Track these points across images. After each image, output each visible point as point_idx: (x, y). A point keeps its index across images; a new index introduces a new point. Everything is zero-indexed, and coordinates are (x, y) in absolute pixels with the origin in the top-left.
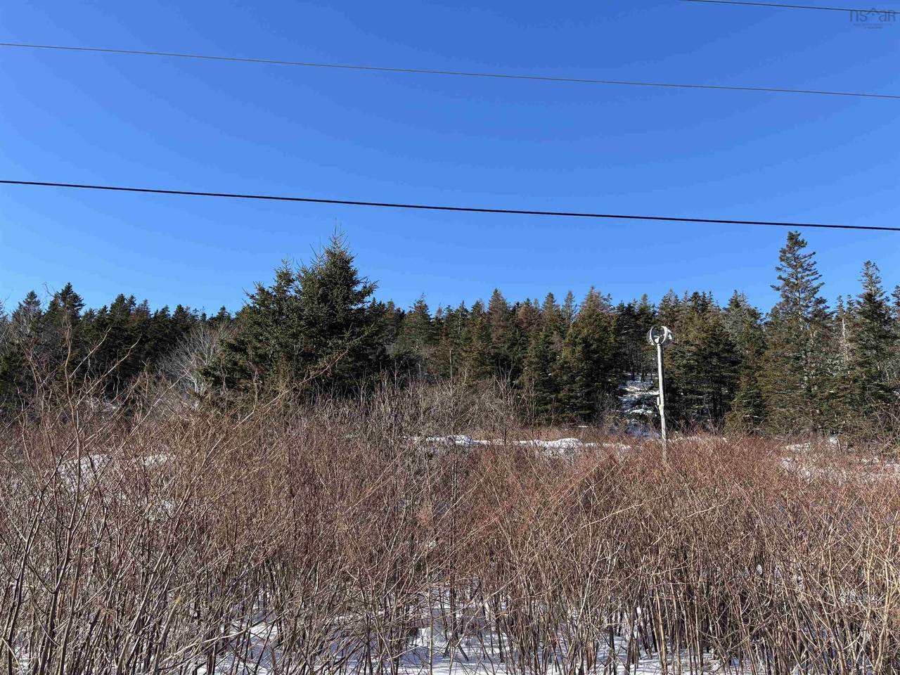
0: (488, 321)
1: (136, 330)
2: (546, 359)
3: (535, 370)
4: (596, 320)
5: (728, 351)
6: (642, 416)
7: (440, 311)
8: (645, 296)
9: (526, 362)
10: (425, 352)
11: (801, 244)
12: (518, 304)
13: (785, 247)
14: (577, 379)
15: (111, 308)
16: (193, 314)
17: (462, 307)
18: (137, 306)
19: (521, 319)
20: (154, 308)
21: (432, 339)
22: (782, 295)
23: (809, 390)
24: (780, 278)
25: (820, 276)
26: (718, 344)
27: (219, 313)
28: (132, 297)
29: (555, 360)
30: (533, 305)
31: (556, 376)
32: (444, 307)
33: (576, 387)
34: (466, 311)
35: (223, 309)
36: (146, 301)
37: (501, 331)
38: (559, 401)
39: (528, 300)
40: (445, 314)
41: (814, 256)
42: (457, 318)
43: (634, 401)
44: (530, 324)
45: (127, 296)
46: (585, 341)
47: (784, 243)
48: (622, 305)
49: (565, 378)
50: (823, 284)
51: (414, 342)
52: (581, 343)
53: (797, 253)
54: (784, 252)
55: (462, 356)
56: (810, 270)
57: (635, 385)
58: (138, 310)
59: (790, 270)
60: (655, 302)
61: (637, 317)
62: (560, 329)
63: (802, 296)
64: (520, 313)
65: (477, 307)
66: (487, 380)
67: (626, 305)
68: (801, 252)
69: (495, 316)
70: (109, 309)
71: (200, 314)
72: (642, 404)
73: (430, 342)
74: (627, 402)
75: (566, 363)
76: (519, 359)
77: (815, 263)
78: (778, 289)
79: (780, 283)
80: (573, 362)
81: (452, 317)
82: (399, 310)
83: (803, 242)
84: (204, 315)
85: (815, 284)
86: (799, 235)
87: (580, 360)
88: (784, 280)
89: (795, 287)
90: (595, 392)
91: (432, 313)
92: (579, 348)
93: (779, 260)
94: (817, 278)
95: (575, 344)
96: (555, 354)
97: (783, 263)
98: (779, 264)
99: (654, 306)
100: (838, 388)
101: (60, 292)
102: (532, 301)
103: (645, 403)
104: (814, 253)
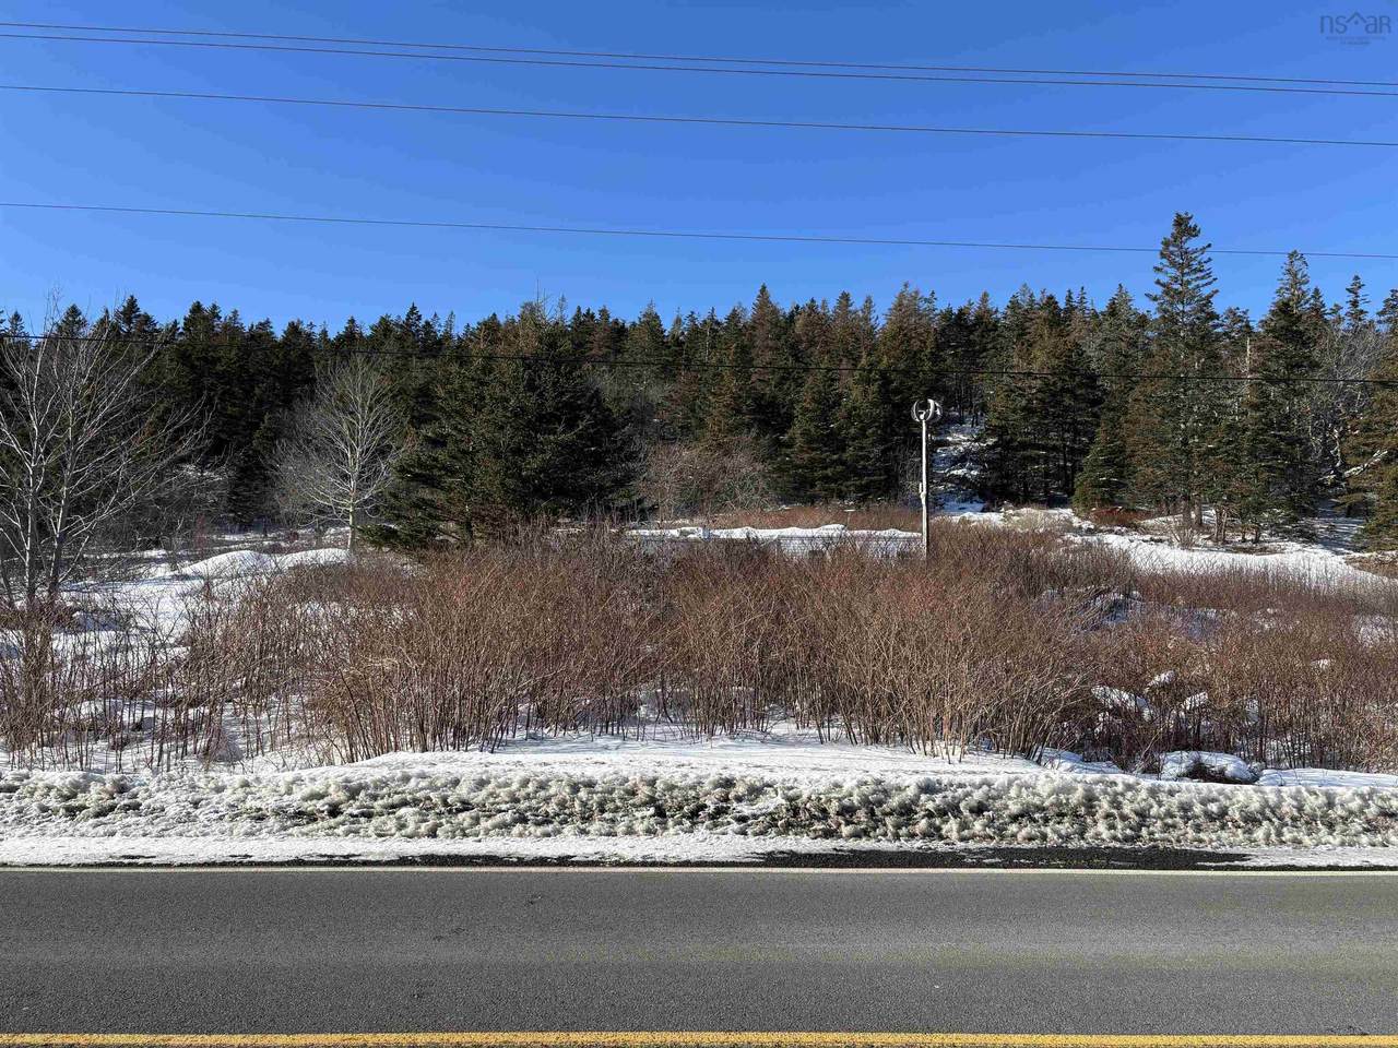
0: (751, 340)
1: (235, 363)
2: (827, 404)
3: (812, 420)
4: (903, 342)
5: (1087, 386)
6: (963, 479)
7: (678, 321)
8: (985, 295)
9: (798, 407)
10: (656, 393)
11: (1193, 232)
12: (797, 308)
13: (1169, 237)
14: (870, 431)
15: (185, 324)
16: (307, 330)
17: (712, 318)
18: (222, 319)
19: (799, 336)
20: (248, 321)
21: (667, 372)
22: (1158, 309)
23: (1185, 443)
24: (1158, 282)
25: (1215, 279)
26: (1072, 376)
27: (347, 328)
28: (215, 307)
29: (840, 405)
30: (819, 309)
31: (840, 428)
32: (685, 314)
33: (866, 442)
34: (718, 323)
35: (352, 321)
36: (235, 312)
37: (768, 356)
38: (843, 463)
39: (813, 301)
40: (686, 324)
41: (1209, 249)
42: (706, 333)
43: (956, 457)
44: (812, 343)
45: (207, 306)
46: (883, 374)
47: (1169, 230)
48: (949, 311)
49: (852, 431)
50: (1217, 291)
51: (639, 376)
52: (876, 380)
53: (1186, 246)
54: (1166, 244)
55: (709, 401)
56: (1201, 271)
57: (962, 432)
58: (226, 327)
59: (1173, 272)
60: (1000, 304)
61: (971, 329)
62: (852, 354)
63: (1187, 308)
64: (800, 322)
65: (734, 316)
66: (744, 437)
67: (955, 311)
68: (1192, 244)
69: (759, 332)
70: (181, 325)
71: (317, 331)
72: (966, 460)
73: (663, 376)
74: (945, 458)
75: (855, 409)
76: (792, 402)
77: (1210, 259)
78: (1155, 299)
79: (1158, 290)
80: (865, 408)
81: (696, 331)
82: (616, 322)
83: (1194, 229)
84: (325, 333)
85: (1206, 291)
86: (1190, 218)
87: (874, 405)
88: (1163, 285)
89: (1180, 296)
90: (894, 450)
91: (667, 326)
92: (874, 388)
93: (1159, 256)
94: (1210, 283)
95: (869, 382)
96: (840, 396)
97: (1165, 261)
98: (1159, 262)
99: (997, 311)
100: (1220, 441)
101: (121, 309)
102: (819, 303)
103: (971, 460)
104: (1209, 246)
